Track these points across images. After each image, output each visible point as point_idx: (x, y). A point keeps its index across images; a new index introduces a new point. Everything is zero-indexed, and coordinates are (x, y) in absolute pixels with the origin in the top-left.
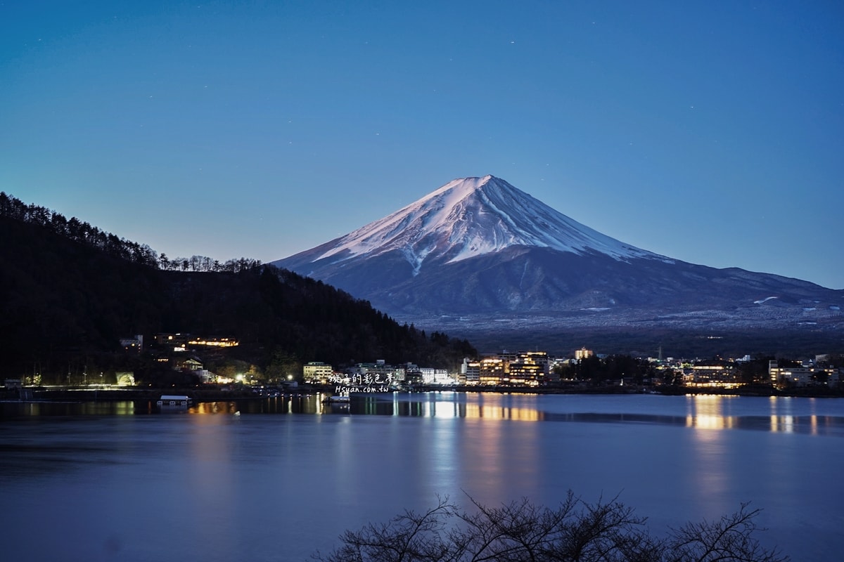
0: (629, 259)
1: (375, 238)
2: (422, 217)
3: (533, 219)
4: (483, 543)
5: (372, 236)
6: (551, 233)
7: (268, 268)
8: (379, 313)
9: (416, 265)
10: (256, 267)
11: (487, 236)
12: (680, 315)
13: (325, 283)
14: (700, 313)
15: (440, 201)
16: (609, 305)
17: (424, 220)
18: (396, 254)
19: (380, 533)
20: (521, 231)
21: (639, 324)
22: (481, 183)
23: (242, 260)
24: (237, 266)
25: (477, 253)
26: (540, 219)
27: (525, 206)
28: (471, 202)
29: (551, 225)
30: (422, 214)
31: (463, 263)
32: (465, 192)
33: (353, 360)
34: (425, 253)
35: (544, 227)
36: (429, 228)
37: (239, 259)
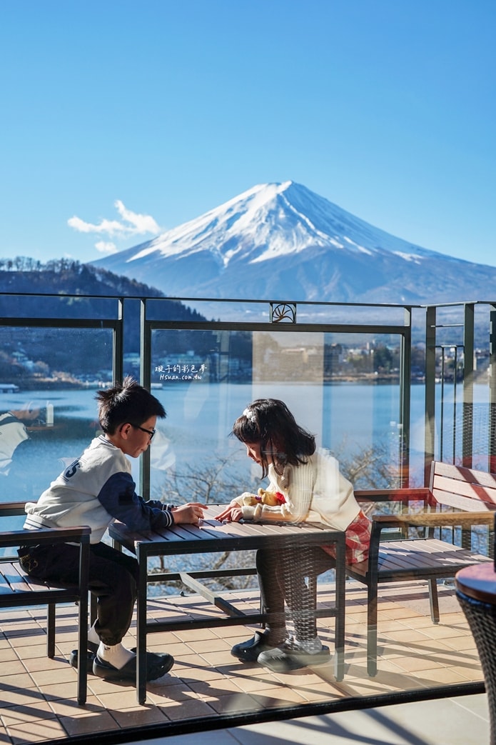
0: (419, 260)
1: (184, 239)
2: (227, 220)
3: (330, 221)
5: (181, 238)
6: (348, 235)
7: (86, 267)
8: (189, 309)
9: (223, 265)
10: (75, 266)
11: (288, 237)
13: (138, 281)
15: (244, 205)
16: (399, 301)
17: (230, 223)
18: (205, 255)
20: (319, 233)
22: (283, 188)
23: (63, 260)
24: (57, 265)
25: (278, 253)
26: (337, 222)
27: (322, 209)
28: (273, 206)
29: (346, 226)
30: (228, 216)
31: (265, 263)
32: (265, 195)
33: (165, 352)
34: (230, 253)
35: (340, 229)
36: (235, 230)
37: (60, 259)
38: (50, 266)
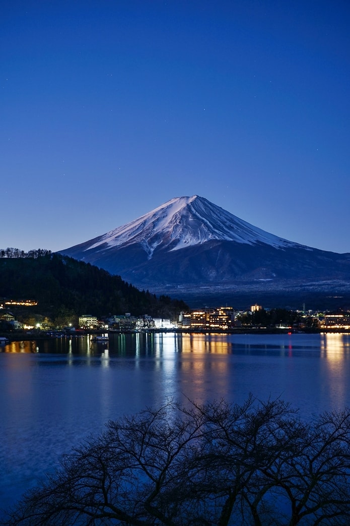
0: (284, 248)
1: (123, 235)
2: (153, 222)
3: (224, 223)
4: (196, 426)
5: (121, 235)
6: (235, 232)
7: (56, 255)
8: (127, 283)
9: (150, 252)
10: (48, 254)
11: (195, 234)
12: (317, 283)
13: (92, 264)
14: (329, 282)
15: (165, 212)
16: (272, 277)
17: (154, 224)
18: (137, 246)
19: (131, 421)
20: (216, 231)
21: (290, 289)
22: (191, 200)
23: (39, 250)
24: (36, 254)
25: (188, 245)
26: (228, 223)
27: (219, 215)
28: (185, 213)
29: (235, 226)
30: (153, 220)
31: (179, 251)
32: (181, 206)
33: (110, 314)
34: (155, 245)
35: (231, 228)
36: (158, 229)
37: (37, 250)
38: (30, 254)
